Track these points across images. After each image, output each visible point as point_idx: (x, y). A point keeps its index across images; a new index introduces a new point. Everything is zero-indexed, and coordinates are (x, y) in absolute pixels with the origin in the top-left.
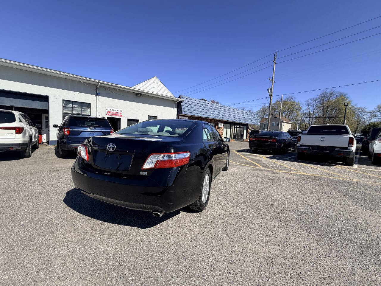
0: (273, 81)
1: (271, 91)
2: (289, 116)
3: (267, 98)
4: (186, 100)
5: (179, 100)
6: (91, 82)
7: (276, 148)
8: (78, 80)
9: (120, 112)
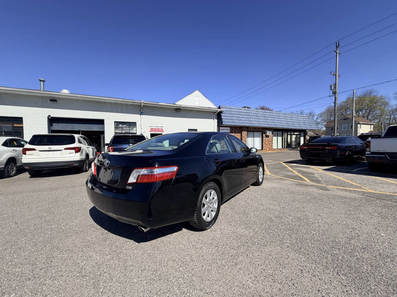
0: (337, 75)
1: (336, 87)
2: (368, 115)
3: (330, 96)
4: (227, 109)
5: (219, 111)
6: (136, 104)
7: (338, 157)
8: (125, 103)
9: (162, 128)
